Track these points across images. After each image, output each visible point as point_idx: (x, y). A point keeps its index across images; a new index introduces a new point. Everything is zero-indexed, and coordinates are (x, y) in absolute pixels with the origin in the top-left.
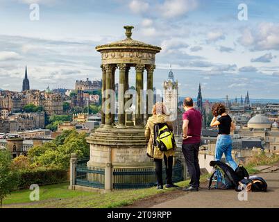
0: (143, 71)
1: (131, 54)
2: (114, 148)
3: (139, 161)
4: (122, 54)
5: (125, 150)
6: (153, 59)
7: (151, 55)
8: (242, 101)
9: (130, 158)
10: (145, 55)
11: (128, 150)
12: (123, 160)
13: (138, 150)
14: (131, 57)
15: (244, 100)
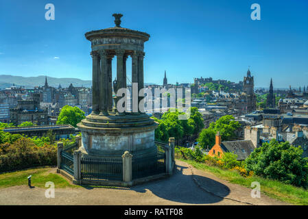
5: (101, 137)
10: (126, 40)
11: (104, 137)
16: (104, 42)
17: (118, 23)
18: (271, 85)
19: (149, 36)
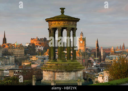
0: (70, 32)
1: (64, 23)
2: (56, 72)
3: (70, 79)
4: (59, 22)
5: (62, 73)
6: (76, 25)
7: (74, 23)
8: (121, 48)
9: (64, 77)
10: (71, 23)
11: (63, 73)
12: (61, 79)
13: (68, 73)
14: (64, 24)
15: (122, 48)
16: (61, 24)
17: (63, 12)
18: (97, 44)
19: (79, 19)
